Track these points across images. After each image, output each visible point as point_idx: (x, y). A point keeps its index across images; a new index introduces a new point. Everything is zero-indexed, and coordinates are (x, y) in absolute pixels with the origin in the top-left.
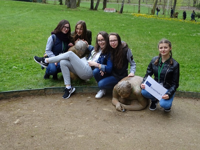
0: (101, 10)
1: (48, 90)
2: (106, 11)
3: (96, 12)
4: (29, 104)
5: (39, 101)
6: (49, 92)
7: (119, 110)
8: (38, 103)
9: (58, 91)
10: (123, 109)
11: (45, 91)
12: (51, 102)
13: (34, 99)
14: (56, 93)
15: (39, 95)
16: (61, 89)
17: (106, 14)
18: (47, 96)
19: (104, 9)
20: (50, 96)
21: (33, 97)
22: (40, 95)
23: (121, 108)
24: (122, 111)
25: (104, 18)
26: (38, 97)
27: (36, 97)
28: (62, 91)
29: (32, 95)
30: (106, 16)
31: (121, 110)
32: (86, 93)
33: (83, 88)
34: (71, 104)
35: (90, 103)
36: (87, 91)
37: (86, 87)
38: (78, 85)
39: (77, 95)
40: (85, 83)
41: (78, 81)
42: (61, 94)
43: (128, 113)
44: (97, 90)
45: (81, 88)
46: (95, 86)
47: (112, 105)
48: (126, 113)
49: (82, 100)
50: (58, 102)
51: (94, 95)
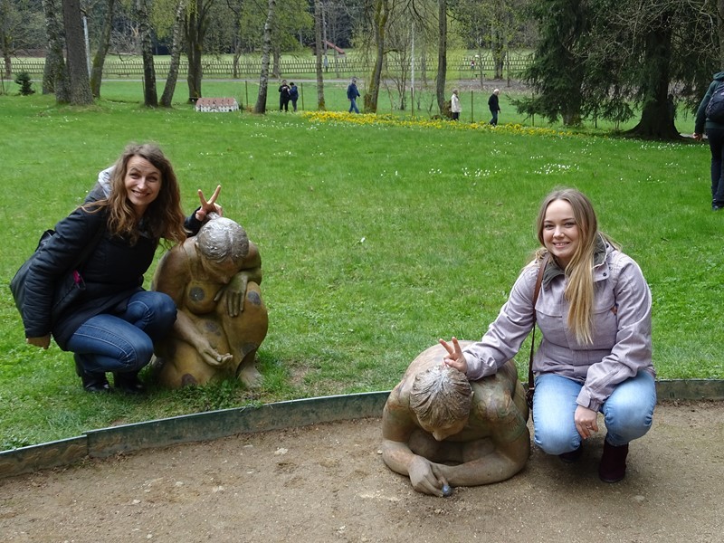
0: (183, 105)
1: (102, 442)
2: (203, 107)
3: (168, 112)
4: (30, 515)
5: (73, 494)
6: (108, 449)
7: (425, 490)
8: (71, 502)
9: (145, 440)
10: (443, 485)
11: (89, 444)
12: (126, 492)
13: (48, 491)
14: (138, 448)
15: (64, 466)
16: (157, 432)
17: (204, 118)
18: (100, 470)
19: (194, 99)
20: (115, 464)
21: (38, 479)
22: (70, 467)
23: (433, 480)
24: (441, 494)
25: (207, 133)
26: (64, 478)
27: (51, 478)
28: (160, 435)
29: (31, 470)
30: (213, 127)
31: (434, 489)
32: (262, 433)
33: (249, 412)
34: (215, 490)
35: (294, 475)
36: (266, 425)
37: (260, 409)
38: (228, 406)
39: (229, 446)
40: (250, 394)
41: (220, 384)
42: (160, 449)
43: (465, 498)
44: (305, 414)
45: (241, 413)
46: (295, 398)
47: (386, 471)
48: (458, 498)
49: (258, 468)
50: (155, 487)
51: (295, 436)
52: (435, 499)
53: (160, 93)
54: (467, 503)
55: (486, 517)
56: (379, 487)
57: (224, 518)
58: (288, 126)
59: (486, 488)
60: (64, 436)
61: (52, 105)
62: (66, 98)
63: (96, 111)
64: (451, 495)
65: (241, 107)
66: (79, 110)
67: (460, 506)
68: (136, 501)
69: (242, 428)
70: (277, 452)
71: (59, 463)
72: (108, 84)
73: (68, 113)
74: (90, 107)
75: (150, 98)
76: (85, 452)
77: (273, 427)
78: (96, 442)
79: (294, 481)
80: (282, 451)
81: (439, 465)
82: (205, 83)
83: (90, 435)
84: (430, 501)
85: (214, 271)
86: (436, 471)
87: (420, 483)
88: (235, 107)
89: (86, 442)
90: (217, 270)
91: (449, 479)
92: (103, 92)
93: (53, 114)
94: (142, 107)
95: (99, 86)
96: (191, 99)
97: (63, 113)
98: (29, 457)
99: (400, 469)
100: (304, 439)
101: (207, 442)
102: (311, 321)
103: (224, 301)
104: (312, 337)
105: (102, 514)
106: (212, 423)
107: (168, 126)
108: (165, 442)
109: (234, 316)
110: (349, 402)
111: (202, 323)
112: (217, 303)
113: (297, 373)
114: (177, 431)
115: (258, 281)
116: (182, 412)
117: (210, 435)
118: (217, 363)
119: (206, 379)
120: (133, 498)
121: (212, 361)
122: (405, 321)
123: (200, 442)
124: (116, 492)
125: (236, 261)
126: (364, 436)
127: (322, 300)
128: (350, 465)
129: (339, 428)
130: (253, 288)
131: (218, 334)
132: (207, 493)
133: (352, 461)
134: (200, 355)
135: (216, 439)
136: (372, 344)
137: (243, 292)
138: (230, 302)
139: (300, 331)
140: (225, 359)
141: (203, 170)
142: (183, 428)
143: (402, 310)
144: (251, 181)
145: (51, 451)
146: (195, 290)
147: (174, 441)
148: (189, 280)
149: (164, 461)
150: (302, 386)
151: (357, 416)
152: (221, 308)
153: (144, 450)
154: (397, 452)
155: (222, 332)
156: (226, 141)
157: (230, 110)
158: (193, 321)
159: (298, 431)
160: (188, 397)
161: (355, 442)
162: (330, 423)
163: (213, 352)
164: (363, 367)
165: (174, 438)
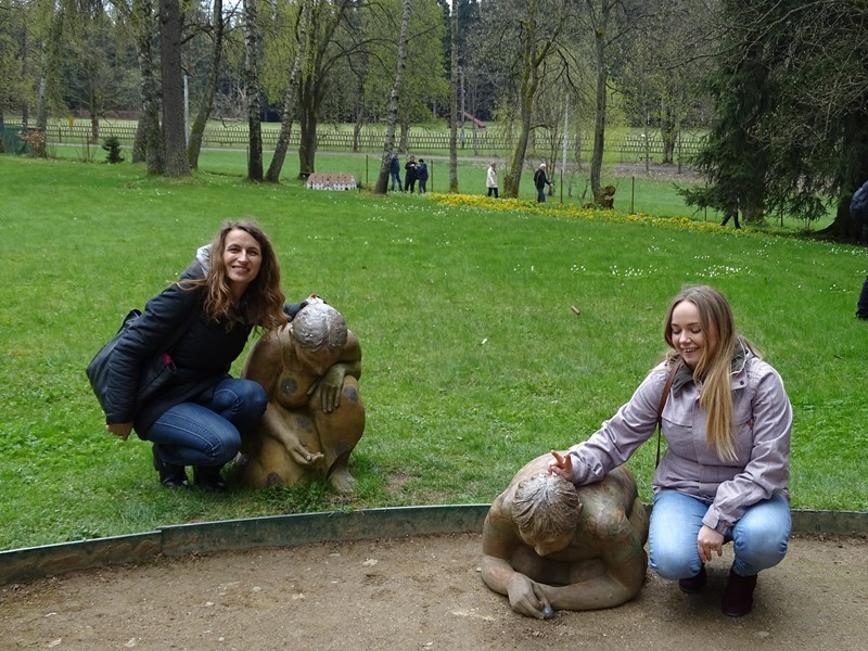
0: (293, 181)
1: (177, 539)
2: (316, 184)
3: (274, 188)
4: (98, 611)
5: (143, 591)
6: (183, 547)
7: (524, 611)
8: (141, 600)
9: (223, 540)
10: (544, 606)
11: (163, 541)
12: (200, 594)
13: (117, 587)
14: (215, 549)
15: (135, 562)
16: (237, 532)
17: (316, 196)
18: (173, 569)
19: (305, 174)
20: (189, 564)
21: (107, 574)
22: (142, 564)
23: (533, 600)
24: (542, 616)
25: (317, 214)
26: (134, 575)
27: (121, 574)
28: (240, 537)
29: (100, 564)
30: (325, 207)
31: (534, 610)
32: (351, 542)
33: (338, 517)
34: (295, 597)
35: (382, 588)
36: (356, 533)
37: (350, 515)
38: (315, 509)
39: (313, 553)
40: (341, 498)
41: (308, 486)
42: (239, 552)
43: (568, 622)
44: (400, 524)
45: (329, 518)
46: (389, 506)
47: (484, 590)
48: (560, 622)
49: (344, 578)
50: (231, 591)
51: (388, 548)
52: (535, 621)
53: (266, 167)
54: (569, 628)
55: (589, 643)
56: (473, 606)
57: (302, 626)
58: (412, 209)
59: (592, 614)
60: (137, 530)
61: (142, 175)
62: (158, 168)
63: (192, 184)
64: (553, 617)
65: (359, 186)
66: (173, 182)
67: (561, 630)
68: (209, 604)
69: (329, 534)
70: (366, 563)
71: (130, 559)
72: (207, 154)
73: (160, 185)
74: (185, 179)
75: (255, 172)
76: (158, 549)
77: (363, 536)
78: (170, 539)
79: (381, 594)
80: (372, 562)
81: (541, 585)
82: (319, 156)
83: (164, 531)
84: (529, 623)
85: (309, 362)
86: (537, 590)
87: (519, 603)
88: (352, 186)
89: (160, 538)
90: (312, 359)
91: (552, 601)
92: (201, 163)
93: (144, 186)
94: (244, 181)
95: (197, 156)
96: (301, 174)
97: (154, 186)
98: (99, 550)
99: (498, 587)
100: (397, 551)
101: (291, 548)
102: (415, 427)
103: (318, 395)
104: (415, 443)
105: (173, 614)
106: (297, 527)
107: (273, 204)
108: (245, 545)
109: (328, 412)
110: (450, 514)
111: (293, 418)
112: (310, 397)
113: (395, 481)
114: (258, 533)
115: (357, 375)
116: (265, 513)
117: (294, 540)
118: (306, 462)
119: (294, 479)
120: (207, 601)
121: (301, 460)
122: (521, 431)
123: (282, 548)
124: (189, 594)
125: (332, 350)
126: (464, 552)
127: (430, 405)
128: (444, 581)
129: (437, 542)
130: (350, 382)
131: (310, 431)
132: (286, 600)
133: (448, 577)
134: (288, 453)
135: (300, 546)
136: (482, 454)
137: (339, 386)
138: (324, 396)
139: (402, 436)
140: (315, 457)
141: (309, 256)
142: (265, 529)
143: (520, 419)
144: (363, 271)
145: (122, 545)
146: (287, 381)
147: (254, 544)
148: (281, 371)
149: (242, 565)
150: (399, 495)
151: (458, 530)
152: (314, 403)
153: (222, 551)
154: (496, 569)
155: (313, 429)
156: (339, 225)
157: (347, 189)
158: (284, 417)
159: (390, 542)
160: (273, 498)
161: (453, 557)
162: (426, 536)
163: (303, 450)
164: (469, 478)
165: (255, 541)
